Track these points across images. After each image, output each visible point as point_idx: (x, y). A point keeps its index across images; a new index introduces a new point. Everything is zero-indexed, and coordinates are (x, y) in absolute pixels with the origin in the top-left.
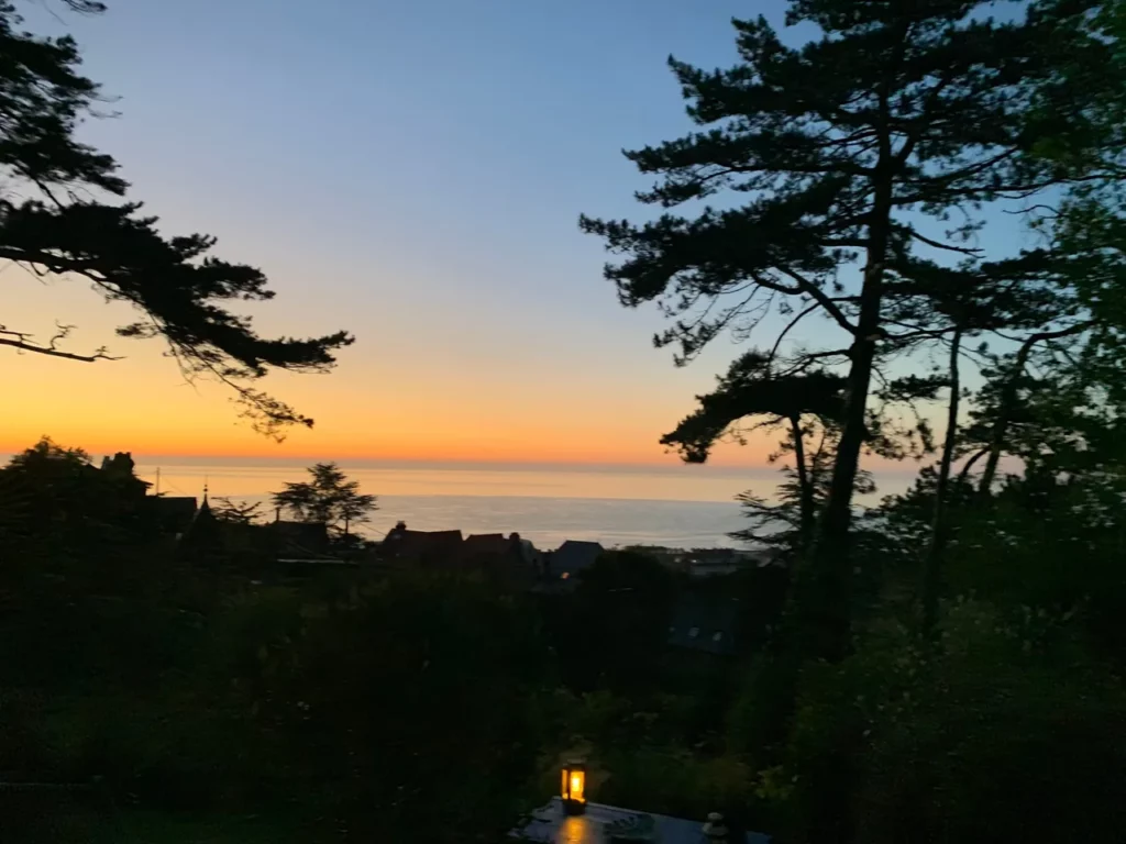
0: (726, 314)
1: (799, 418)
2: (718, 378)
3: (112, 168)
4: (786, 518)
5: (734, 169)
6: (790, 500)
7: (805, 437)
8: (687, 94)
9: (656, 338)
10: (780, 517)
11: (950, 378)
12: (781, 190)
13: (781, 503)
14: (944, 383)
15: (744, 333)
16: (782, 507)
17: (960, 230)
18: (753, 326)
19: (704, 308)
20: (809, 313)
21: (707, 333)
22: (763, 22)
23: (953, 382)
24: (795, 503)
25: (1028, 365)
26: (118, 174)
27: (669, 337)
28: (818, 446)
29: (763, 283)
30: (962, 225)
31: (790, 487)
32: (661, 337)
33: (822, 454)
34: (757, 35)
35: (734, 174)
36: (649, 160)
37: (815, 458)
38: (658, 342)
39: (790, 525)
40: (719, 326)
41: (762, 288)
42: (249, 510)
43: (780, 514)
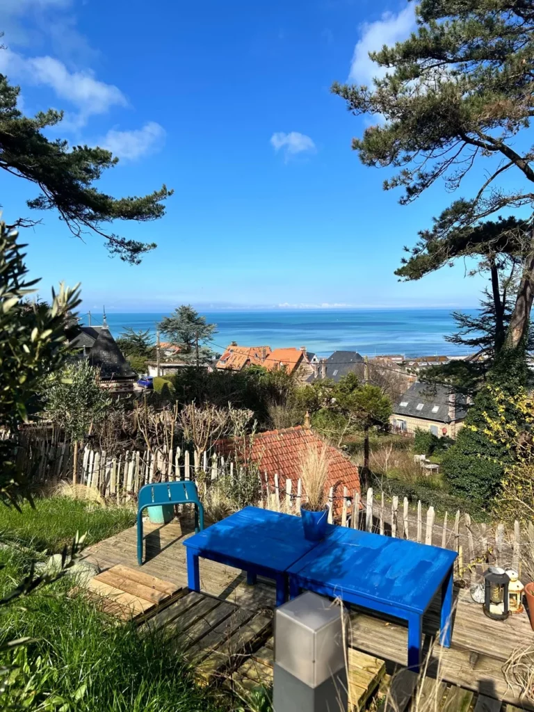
0: (440, 167)
1: (495, 256)
2: (435, 219)
4: (484, 329)
5: (448, 61)
6: (488, 315)
7: (500, 271)
9: (386, 183)
10: (480, 327)
15: (454, 183)
16: (481, 321)
18: (461, 177)
20: (505, 171)
21: (426, 181)
24: (490, 318)
27: (395, 183)
29: (468, 141)
31: (488, 305)
32: (390, 182)
35: (447, 65)
36: (384, 58)
38: (386, 187)
39: (487, 333)
40: (435, 176)
41: (469, 145)
43: (480, 325)
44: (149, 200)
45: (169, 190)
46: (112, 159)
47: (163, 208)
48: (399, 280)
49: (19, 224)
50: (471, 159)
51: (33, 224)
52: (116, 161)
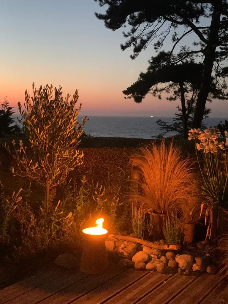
4: (177, 130)
7: (186, 93)
9: (122, 45)
13: (175, 123)
16: (175, 125)
19: (143, 29)
20: (188, 34)
24: (180, 123)
27: (128, 45)
28: (191, 97)
32: (124, 45)
33: (192, 100)
37: (189, 103)
38: (123, 48)
39: (178, 133)
40: (148, 39)
43: (173, 128)
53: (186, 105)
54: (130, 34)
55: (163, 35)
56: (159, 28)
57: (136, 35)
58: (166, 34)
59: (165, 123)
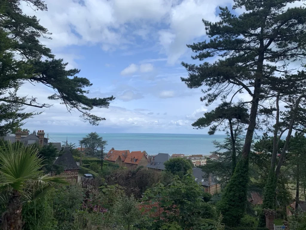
0: (220, 91)
1: (232, 120)
3: (50, 52)
5: (218, 50)
6: (227, 143)
7: (233, 125)
8: (206, 29)
9: (201, 98)
11: (276, 108)
12: (231, 56)
13: (225, 144)
14: (275, 109)
16: (225, 145)
17: (283, 66)
21: (215, 96)
22: (227, 8)
23: (277, 110)
24: (229, 144)
25: (300, 104)
26: (52, 54)
27: (205, 98)
30: (283, 65)
31: (228, 139)
32: (203, 98)
34: (225, 12)
35: (218, 51)
36: (195, 47)
37: (236, 131)
38: (202, 100)
39: (227, 150)
40: (218, 94)
42: (72, 145)
43: (225, 147)
44: (105, 100)
45: (114, 97)
46: (90, 84)
47: (110, 103)
48: (194, 128)
49: (44, 106)
50: (231, 88)
51: (50, 106)
52: (91, 84)
53: (234, 132)
54: (207, 92)
55: (227, 92)
56: (225, 88)
57: (210, 92)
58: (229, 91)
59: (218, 143)
